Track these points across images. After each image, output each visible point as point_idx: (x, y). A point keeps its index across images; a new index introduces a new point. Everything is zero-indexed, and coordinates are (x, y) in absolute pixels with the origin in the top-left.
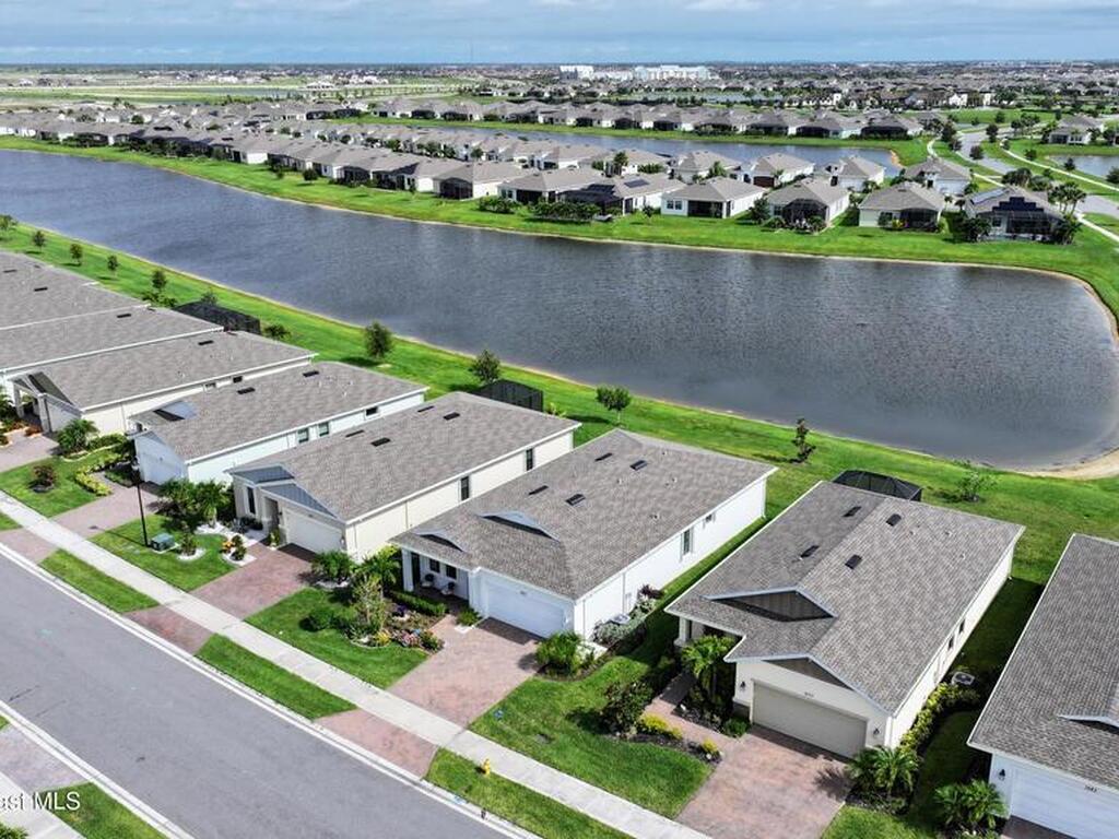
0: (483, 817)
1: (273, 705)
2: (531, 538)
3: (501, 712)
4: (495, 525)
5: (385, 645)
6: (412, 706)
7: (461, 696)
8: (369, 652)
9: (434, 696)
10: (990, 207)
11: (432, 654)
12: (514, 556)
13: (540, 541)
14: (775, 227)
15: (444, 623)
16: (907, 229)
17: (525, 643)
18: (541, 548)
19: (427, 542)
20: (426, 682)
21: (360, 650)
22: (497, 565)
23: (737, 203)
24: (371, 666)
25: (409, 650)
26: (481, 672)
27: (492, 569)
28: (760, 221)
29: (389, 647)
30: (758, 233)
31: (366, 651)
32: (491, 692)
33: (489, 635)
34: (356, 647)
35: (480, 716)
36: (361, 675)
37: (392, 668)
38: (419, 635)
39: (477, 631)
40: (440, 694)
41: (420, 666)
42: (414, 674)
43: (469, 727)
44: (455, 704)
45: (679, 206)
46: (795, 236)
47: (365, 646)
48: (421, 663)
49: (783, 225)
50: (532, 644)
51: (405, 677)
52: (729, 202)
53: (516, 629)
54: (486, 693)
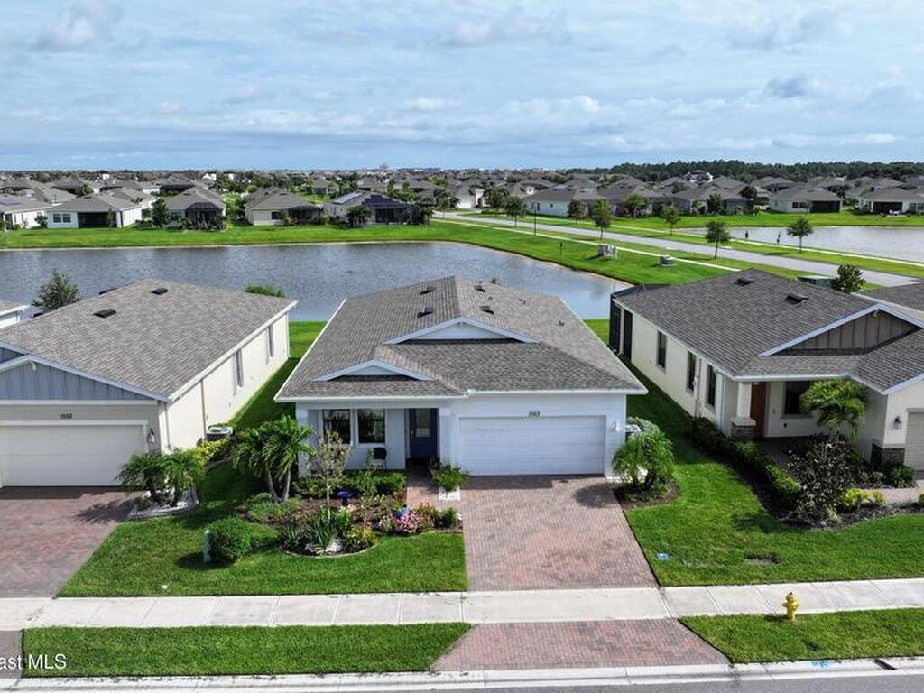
0: (890, 667)
2: (494, 349)
3: (661, 555)
4: (426, 347)
5: (377, 543)
6: (541, 592)
7: (582, 559)
8: (365, 559)
9: (548, 570)
10: (358, 203)
11: (459, 531)
12: (497, 370)
13: (511, 348)
14: (180, 229)
15: (416, 497)
16: (298, 223)
17: (551, 486)
18: (522, 354)
19: (351, 385)
20: (508, 561)
21: (346, 561)
22: (485, 383)
23: (126, 214)
24: (398, 571)
25: (419, 537)
26: (555, 527)
27: (484, 389)
28: (161, 226)
29: (385, 543)
30: (167, 233)
31: (357, 559)
32: (610, 540)
33: (493, 491)
34: (332, 560)
35: (651, 568)
36: (400, 587)
37: (436, 563)
38: (418, 513)
39: (471, 492)
40: (551, 566)
41: (466, 547)
42: (475, 559)
43: (659, 583)
44: (590, 569)
45: (68, 220)
46: (205, 233)
47: (346, 555)
48: (463, 544)
49: (188, 227)
50: (561, 484)
51: (468, 566)
52: (121, 213)
53: (515, 477)
54: (607, 544)
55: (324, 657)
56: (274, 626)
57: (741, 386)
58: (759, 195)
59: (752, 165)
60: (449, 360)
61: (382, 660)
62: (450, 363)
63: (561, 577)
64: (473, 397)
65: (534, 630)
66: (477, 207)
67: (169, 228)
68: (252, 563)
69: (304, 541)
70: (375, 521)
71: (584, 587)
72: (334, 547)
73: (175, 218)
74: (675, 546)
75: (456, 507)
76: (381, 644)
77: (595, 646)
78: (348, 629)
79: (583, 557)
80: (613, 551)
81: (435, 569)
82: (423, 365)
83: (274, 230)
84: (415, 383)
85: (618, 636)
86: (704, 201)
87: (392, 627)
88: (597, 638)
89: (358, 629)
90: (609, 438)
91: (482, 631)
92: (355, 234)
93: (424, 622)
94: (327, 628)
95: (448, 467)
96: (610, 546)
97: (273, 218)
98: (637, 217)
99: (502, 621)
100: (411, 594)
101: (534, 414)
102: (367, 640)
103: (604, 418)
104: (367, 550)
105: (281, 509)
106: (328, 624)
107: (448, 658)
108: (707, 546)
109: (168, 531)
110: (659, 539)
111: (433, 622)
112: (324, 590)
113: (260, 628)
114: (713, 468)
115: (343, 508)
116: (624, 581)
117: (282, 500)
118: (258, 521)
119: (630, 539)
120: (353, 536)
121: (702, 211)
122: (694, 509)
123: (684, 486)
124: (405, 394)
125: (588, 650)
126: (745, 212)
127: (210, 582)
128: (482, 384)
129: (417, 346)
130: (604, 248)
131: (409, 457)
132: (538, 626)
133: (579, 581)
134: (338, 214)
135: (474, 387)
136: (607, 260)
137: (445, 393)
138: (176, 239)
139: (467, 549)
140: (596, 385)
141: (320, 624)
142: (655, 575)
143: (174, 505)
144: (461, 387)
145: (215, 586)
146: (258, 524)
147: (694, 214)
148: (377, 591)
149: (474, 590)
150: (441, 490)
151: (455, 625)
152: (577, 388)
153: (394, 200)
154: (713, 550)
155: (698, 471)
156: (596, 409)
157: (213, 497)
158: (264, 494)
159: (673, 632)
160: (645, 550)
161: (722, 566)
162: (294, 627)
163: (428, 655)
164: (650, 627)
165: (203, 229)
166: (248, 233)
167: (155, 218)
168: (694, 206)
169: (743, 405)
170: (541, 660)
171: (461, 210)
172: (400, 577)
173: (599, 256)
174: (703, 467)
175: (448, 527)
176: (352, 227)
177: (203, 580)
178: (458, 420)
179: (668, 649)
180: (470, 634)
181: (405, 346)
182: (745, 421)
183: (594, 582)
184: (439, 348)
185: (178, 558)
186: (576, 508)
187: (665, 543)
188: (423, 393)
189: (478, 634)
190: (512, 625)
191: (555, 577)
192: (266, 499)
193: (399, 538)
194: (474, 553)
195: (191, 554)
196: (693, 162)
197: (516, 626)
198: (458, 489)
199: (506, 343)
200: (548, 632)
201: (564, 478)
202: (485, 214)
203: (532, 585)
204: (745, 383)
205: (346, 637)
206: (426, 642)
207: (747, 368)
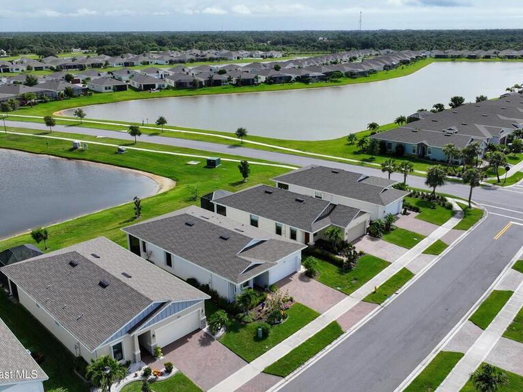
0: (397, 294)
1: (331, 345)
18: (271, 245)
19: (249, 272)
26: (310, 291)
29: (289, 313)
32: (325, 289)
33: (283, 288)
35: (341, 292)
43: (348, 295)
48: (303, 304)
62: (260, 255)
80: (330, 292)
96: (327, 291)
103: (297, 257)
108: (342, 282)
119: (328, 287)
124: (265, 270)
126: (84, 95)
129: (245, 252)
130: (77, 144)
136: (83, 151)
142: (344, 293)
152: (294, 251)
154: (345, 282)
160: (335, 288)
161: (351, 286)
168: (59, 95)
181: (242, 253)
184: (251, 251)
186: (306, 284)
187: (335, 285)
188: (268, 268)
199: (263, 242)
203: (329, 307)
207: (312, 229)
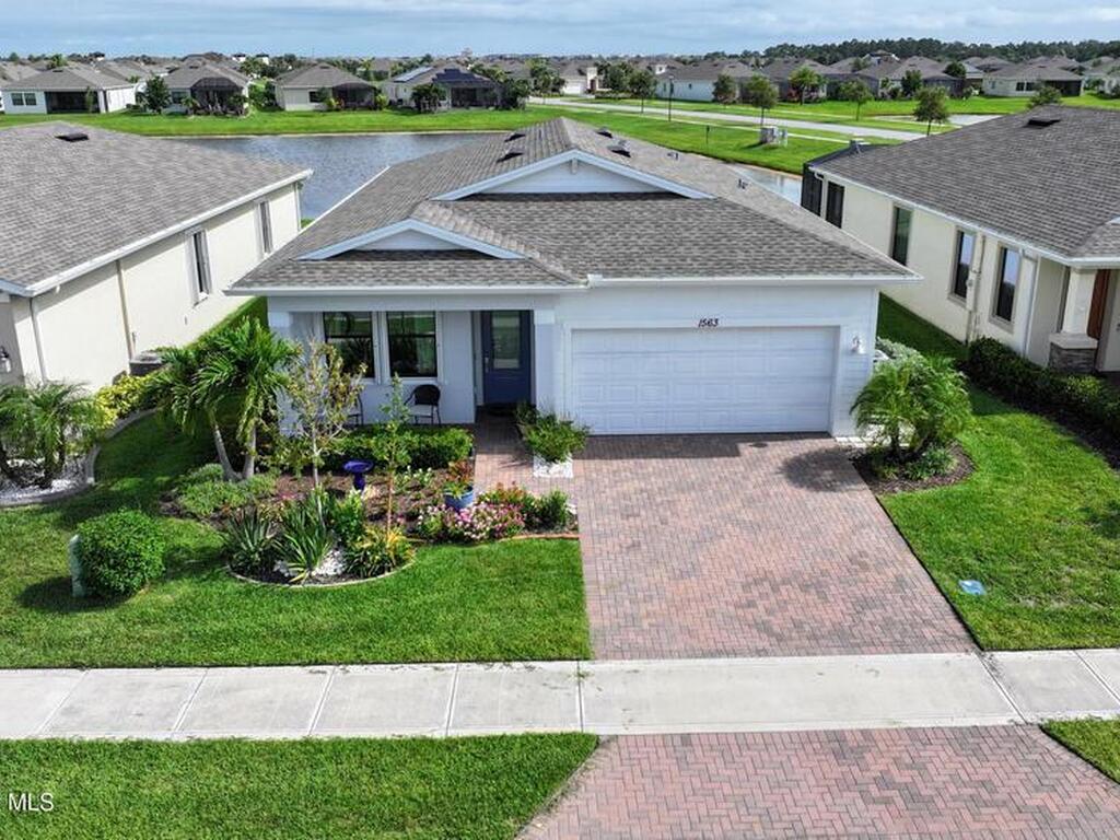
2: (634, 209)
3: (968, 583)
4: (509, 205)
5: (413, 559)
6: (738, 661)
7: (813, 591)
8: (388, 591)
9: (749, 614)
10: (428, 80)
11: (572, 535)
12: (640, 242)
13: (664, 207)
14: (185, 114)
15: (491, 473)
16: (346, 108)
17: (736, 453)
18: (685, 216)
19: (368, 266)
20: (669, 595)
21: (350, 596)
22: (620, 264)
23: (112, 95)
24: (450, 618)
25: (496, 546)
26: (754, 528)
27: (618, 274)
28: (159, 111)
29: (430, 559)
30: (166, 120)
31: (373, 591)
32: (862, 554)
33: (632, 462)
34: (324, 593)
35: (954, 610)
36: (453, 652)
37: (528, 600)
38: (494, 502)
39: (593, 464)
40: (755, 606)
41: (586, 568)
42: (603, 593)
43: (977, 641)
44: (834, 613)
45: (32, 101)
46: (218, 120)
47: (351, 582)
48: (579, 560)
49: (196, 110)
50: (755, 449)
51: (591, 606)
52: (105, 92)
53: (672, 437)
54: (858, 562)
55: (275, 819)
56: (183, 740)
57: (1074, 278)
58: (968, 76)
59: (951, 45)
60: (552, 227)
61: (403, 828)
62: (553, 231)
63: (776, 629)
64: (595, 289)
65: (735, 750)
66: (590, 91)
67: (171, 114)
68: (167, 599)
69: (270, 555)
70: (412, 517)
71: (827, 652)
72: (329, 565)
73: (177, 100)
74: (991, 565)
75: (566, 490)
76: (404, 785)
77: (874, 790)
78: (338, 749)
79: (814, 585)
80: (872, 575)
81: (525, 611)
82: (504, 234)
83: (311, 116)
84: (489, 263)
85: (917, 766)
86: (897, 80)
87: (432, 742)
88: (875, 771)
89: (359, 748)
90: (843, 366)
91: (624, 753)
92: (424, 121)
93: (498, 732)
94: (293, 744)
95: (551, 419)
96: (865, 567)
97: (312, 101)
98: (807, 102)
99: (665, 730)
100: (474, 666)
101: (708, 324)
102: (376, 773)
103: (837, 329)
104: (393, 572)
105: (240, 494)
106: (297, 736)
107: (552, 823)
108: (1056, 565)
109: (20, 534)
110: (957, 552)
111: (519, 731)
112: (297, 656)
113: (150, 744)
114: (1023, 421)
115: (353, 492)
116: (905, 639)
117: (244, 478)
118: (194, 516)
119: (899, 550)
120: (365, 546)
121: (894, 95)
122: (1009, 494)
123: (979, 453)
124: (470, 282)
125: (860, 802)
126: (952, 96)
127: (73, 639)
128: (615, 265)
129: (495, 204)
130: (769, 132)
131: (481, 403)
132: (744, 741)
133: (813, 637)
134: (400, 98)
135: (598, 271)
136: (774, 148)
137: (544, 280)
138: (178, 127)
139: (587, 569)
140: (825, 269)
141: (279, 735)
142: (966, 628)
143: (44, 484)
144: (574, 271)
145: (82, 646)
146: (192, 522)
147: (883, 98)
148: (406, 660)
149: (606, 657)
150: (538, 459)
151: (566, 740)
152: (790, 272)
153: (476, 76)
154: (1069, 574)
155: (996, 426)
156: (821, 312)
157: (122, 471)
158: (211, 467)
159: (1039, 757)
160: (935, 574)
161: (1095, 607)
162: (221, 742)
163: (506, 815)
164: (984, 746)
165: (215, 114)
166: (277, 119)
167: (150, 99)
168: (884, 86)
169: (1078, 312)
170: (758, 828)
171: (568, 96)
172: (454, 628)
173: (761, 143)
174: (1002, 420)
175: (552, 527)
176: (419, 113)
177: (58, 634)
178: (569, 333)
179: (1037, 800)
180: (600, 762)
181: (472, 204)
182: (1078, 339)
183: (846, 640)
184: (533, 207)
185: (23, 588)
186: (787, 491)
187: (969, 561)
188: (502, 281)
189: (616, 759)
190: (686, 739)
191: (765, 628)
192: (213, 477)
193: (456, 550)
194: (601, 577)
195: (54, 579)
196: (873, 41)
197: (695, 741)
198: (569, 456)
199: (654, 199)
200: (765, 757)
201: (760, 438)
202: (601, 98)
203: (720, 646)
204: (1084, 271)
205: (331, 768)
206: (504, 780)
207: (1090, 244)
